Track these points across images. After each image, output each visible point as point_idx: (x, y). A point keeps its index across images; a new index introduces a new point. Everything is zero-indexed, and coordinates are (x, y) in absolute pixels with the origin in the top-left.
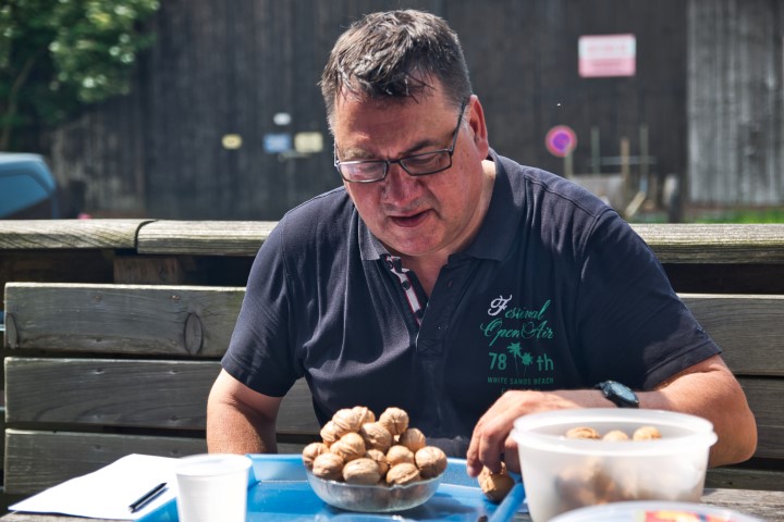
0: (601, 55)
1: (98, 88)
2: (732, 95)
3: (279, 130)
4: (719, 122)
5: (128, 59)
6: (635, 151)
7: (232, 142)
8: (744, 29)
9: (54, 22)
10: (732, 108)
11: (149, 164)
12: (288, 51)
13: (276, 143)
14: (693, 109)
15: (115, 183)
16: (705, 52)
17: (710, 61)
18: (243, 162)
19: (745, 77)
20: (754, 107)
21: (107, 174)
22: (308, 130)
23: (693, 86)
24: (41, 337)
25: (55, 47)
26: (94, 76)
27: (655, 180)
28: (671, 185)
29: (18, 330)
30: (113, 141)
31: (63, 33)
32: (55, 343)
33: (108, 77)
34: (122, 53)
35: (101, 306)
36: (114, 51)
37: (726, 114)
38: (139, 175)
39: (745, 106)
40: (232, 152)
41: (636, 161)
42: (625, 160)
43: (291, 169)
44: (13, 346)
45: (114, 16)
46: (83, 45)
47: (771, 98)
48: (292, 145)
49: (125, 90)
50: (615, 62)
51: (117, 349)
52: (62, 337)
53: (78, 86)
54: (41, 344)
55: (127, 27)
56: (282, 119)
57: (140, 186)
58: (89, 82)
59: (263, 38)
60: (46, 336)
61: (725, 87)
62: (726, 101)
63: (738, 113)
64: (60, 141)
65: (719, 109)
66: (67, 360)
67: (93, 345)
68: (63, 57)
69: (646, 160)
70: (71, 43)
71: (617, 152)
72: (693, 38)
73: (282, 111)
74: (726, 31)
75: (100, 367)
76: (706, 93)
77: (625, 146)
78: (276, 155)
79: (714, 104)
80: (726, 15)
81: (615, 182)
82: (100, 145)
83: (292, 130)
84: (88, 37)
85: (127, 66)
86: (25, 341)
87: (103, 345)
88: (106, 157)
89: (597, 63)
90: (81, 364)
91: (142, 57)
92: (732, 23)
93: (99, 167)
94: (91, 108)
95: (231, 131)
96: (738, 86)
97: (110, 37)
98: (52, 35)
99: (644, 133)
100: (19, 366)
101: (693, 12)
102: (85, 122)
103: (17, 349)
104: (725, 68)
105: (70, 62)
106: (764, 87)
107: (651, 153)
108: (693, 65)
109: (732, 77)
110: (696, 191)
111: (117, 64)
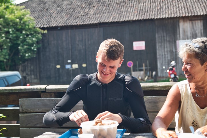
0: (138, 46)
1: (29, 56)
2: (166, 53)
3: (69, 64)
4: (164, 59)
5: (35, 49)
6: (146, 66)
7: (58, 67)
8: (168, 39)
9: (19, 42)
10: (166, 56)
11: (40, 72)
12: (70, 47)
13: (68, 67)
14: (158, 57)
15: (33, 77)
16: (160, 44)
17: (161, 46)
18: (61, 71)
19: (169, 49)
20: (171, 56)
21: (31, 75)
22: (75, 63)
23: (158, 51)
24: (27, 109)
25: (19, 48)
26: (28, 53)
27: (150, 72)
28: (154, 73)
29: (22, 108)
30: (32, 68)
31: (21, 44)
32: (30, 110)
33: (31, 53)
34: (34, 48)
35: (39, 103)
36: (32, 48)
37: (165, 57)
38: (38, 75)
39: (169, 56)
40: (58, 69)
41: (146, 68)
42: (144, 68)
43: (71, 72)
44: (21, 111)
45: (32, 40)
46: (25, 47)
47: (174, 54)
48: (72, 67)
49: (35, 56)
50: (141, 47)
51: (42, 111)
52: (31, 109)
53: (25, 56)
54: (27, 111)
55: (35, 43)
56: (69, 61)
57: (38, 77)
58: (27, 55)
59: (64, 44)
60: (28, 109)
61: (164, 52)
62: (165, 55)
63: (167, 57)
64: (21, 68)
65: (164, 56)
66: (32, 114)
67: (37, 110)
68: (21, 50)
69: (148, 68)
70: (23, 47)
71: (142, 66)
72: (157, 41)
73: (69, 60)
74: (164, 40)
75: (39, 115)
76: (161, 53)
77: (144, 65)
78: (68, 69)
79: (162, 55)
80: (164, 36)
81: (142, 73)
82: (29, 68)
83: (71, 64)
84: (26, 45)
85: (35, 51)
86: (24, 110)
87: (39, 111)
88: (31, 71)
89: (137, 47)
90: (35, 115)
91: (38, 49)
92: (165, 38)
93: (29, 73)
94: (27, 60)
95: (58, 64)
96: (167, 51)
97: (32, 45)
98: (19, 45)
99: (148, 62)
100: (22, 115)
101: (157, 36)
102: (26, 63)
103: (22, 112)
104: (164, 47)
105: (23, 50)
106: (173, 52)
107: (149, 66)
108: (157, 47)
109: (166, 49)
110: (159, 74)
111: (33, 51)
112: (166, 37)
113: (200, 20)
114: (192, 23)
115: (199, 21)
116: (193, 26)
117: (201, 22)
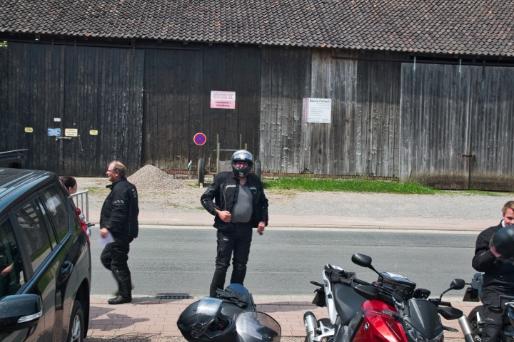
2: (279, 123)
3: (56, 125)
7: (29, 130)
13: (53, 132)
14: (262, 128)
19: (285, 115)
20: (289, 129)
23: (262, 117)
39: (285, 128)
40: (29, 135)
43: (61, 145)
47: (296, 125)
48: (63, 134)
56: (57, 120)
61: (276, 119)
73: (58, 116)
78: (54, 137)
79: (271, 126)
80: (278, 85)
83: (63, 126)
92: (280, 90)
95: (29, 125)
96: (282, 119)
104: (277, 110)
106: (293, 119)
109: (279, 114)
110: (263, 166)
112: (282, 87)
113: (354, 59)
114: (337, 64)
115: (351, 61)
116: (338, 69)
117: (354, 64)
